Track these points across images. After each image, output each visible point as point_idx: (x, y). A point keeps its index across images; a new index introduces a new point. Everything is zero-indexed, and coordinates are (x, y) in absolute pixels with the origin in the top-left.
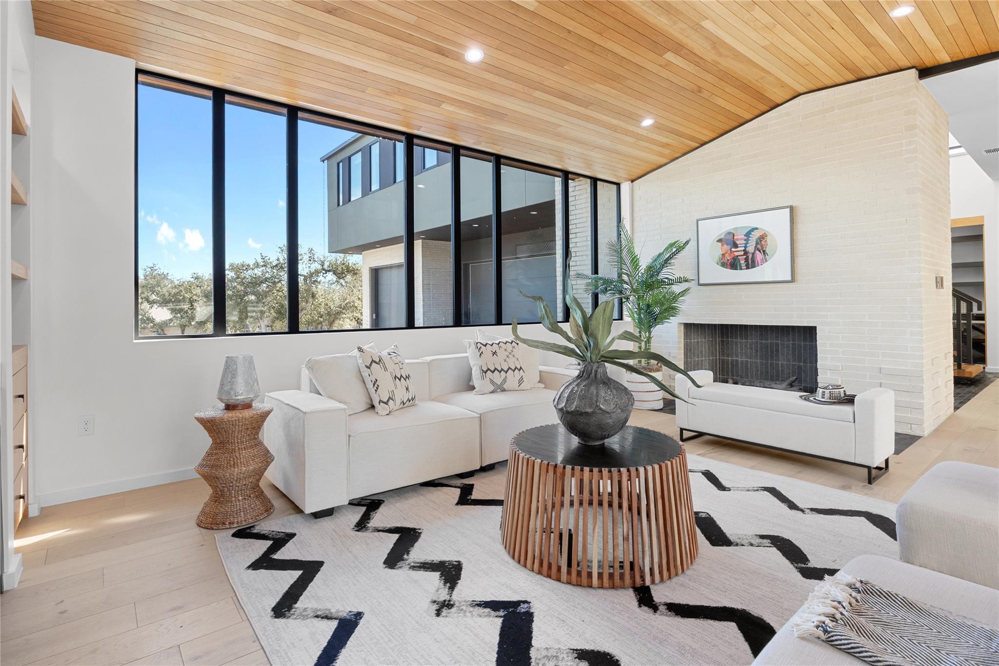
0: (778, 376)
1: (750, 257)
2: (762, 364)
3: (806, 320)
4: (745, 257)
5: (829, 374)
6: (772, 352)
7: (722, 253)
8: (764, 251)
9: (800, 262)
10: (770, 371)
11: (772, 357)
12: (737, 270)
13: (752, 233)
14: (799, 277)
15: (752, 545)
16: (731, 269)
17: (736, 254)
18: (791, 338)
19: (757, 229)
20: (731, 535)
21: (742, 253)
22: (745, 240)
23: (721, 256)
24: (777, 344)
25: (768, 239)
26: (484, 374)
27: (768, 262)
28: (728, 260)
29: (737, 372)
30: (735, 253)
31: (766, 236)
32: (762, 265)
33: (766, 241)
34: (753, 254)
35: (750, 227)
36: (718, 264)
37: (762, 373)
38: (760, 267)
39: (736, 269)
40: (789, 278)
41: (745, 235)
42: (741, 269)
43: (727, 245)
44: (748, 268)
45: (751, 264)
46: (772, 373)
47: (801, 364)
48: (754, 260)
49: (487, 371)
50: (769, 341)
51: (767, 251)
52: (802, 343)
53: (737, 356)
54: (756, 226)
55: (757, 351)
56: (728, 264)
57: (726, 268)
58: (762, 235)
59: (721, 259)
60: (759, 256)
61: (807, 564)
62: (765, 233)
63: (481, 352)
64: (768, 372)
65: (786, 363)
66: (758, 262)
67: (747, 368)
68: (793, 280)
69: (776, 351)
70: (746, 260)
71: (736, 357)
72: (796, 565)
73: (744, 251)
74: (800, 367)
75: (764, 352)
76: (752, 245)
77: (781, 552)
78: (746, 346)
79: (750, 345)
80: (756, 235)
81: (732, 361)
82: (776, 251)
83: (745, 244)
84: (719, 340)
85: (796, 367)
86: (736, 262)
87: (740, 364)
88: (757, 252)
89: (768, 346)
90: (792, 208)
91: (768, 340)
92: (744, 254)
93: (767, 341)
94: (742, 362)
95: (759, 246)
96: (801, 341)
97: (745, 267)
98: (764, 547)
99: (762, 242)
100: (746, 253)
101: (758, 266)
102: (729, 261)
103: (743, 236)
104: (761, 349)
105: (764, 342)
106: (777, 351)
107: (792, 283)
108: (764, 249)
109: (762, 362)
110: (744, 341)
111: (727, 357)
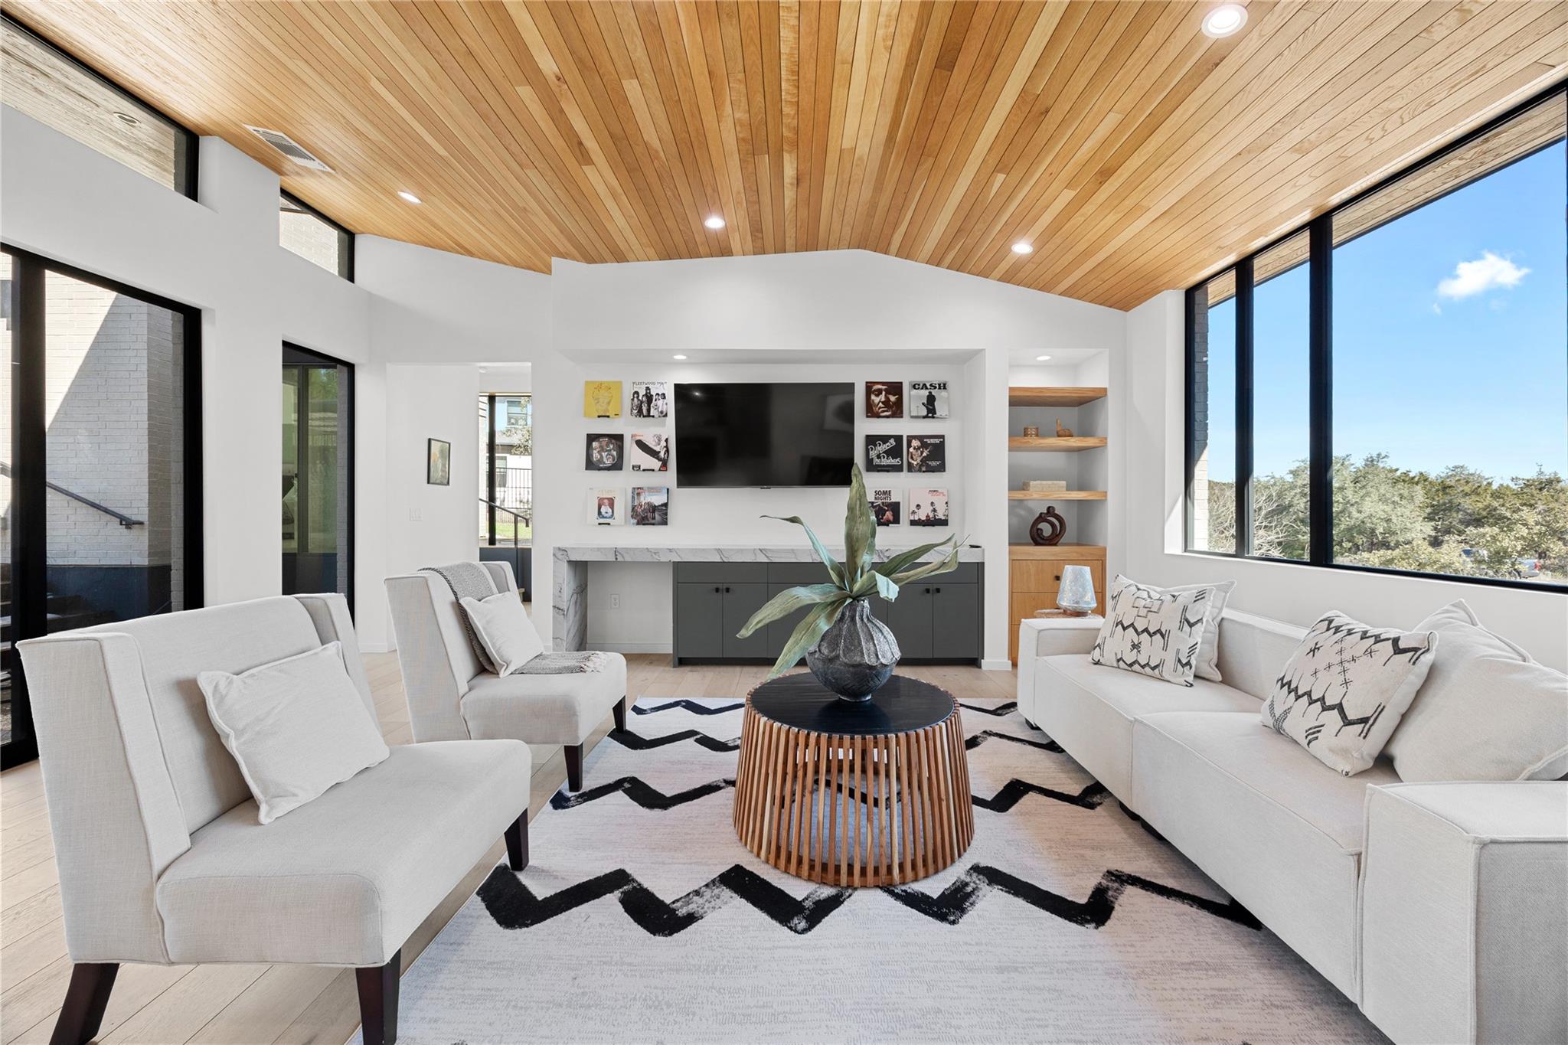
15: (697, 893)
20: (731, 897)
61: (622, 893)
72: (635, 885)
77: (657, 898)
98: (681, 898)
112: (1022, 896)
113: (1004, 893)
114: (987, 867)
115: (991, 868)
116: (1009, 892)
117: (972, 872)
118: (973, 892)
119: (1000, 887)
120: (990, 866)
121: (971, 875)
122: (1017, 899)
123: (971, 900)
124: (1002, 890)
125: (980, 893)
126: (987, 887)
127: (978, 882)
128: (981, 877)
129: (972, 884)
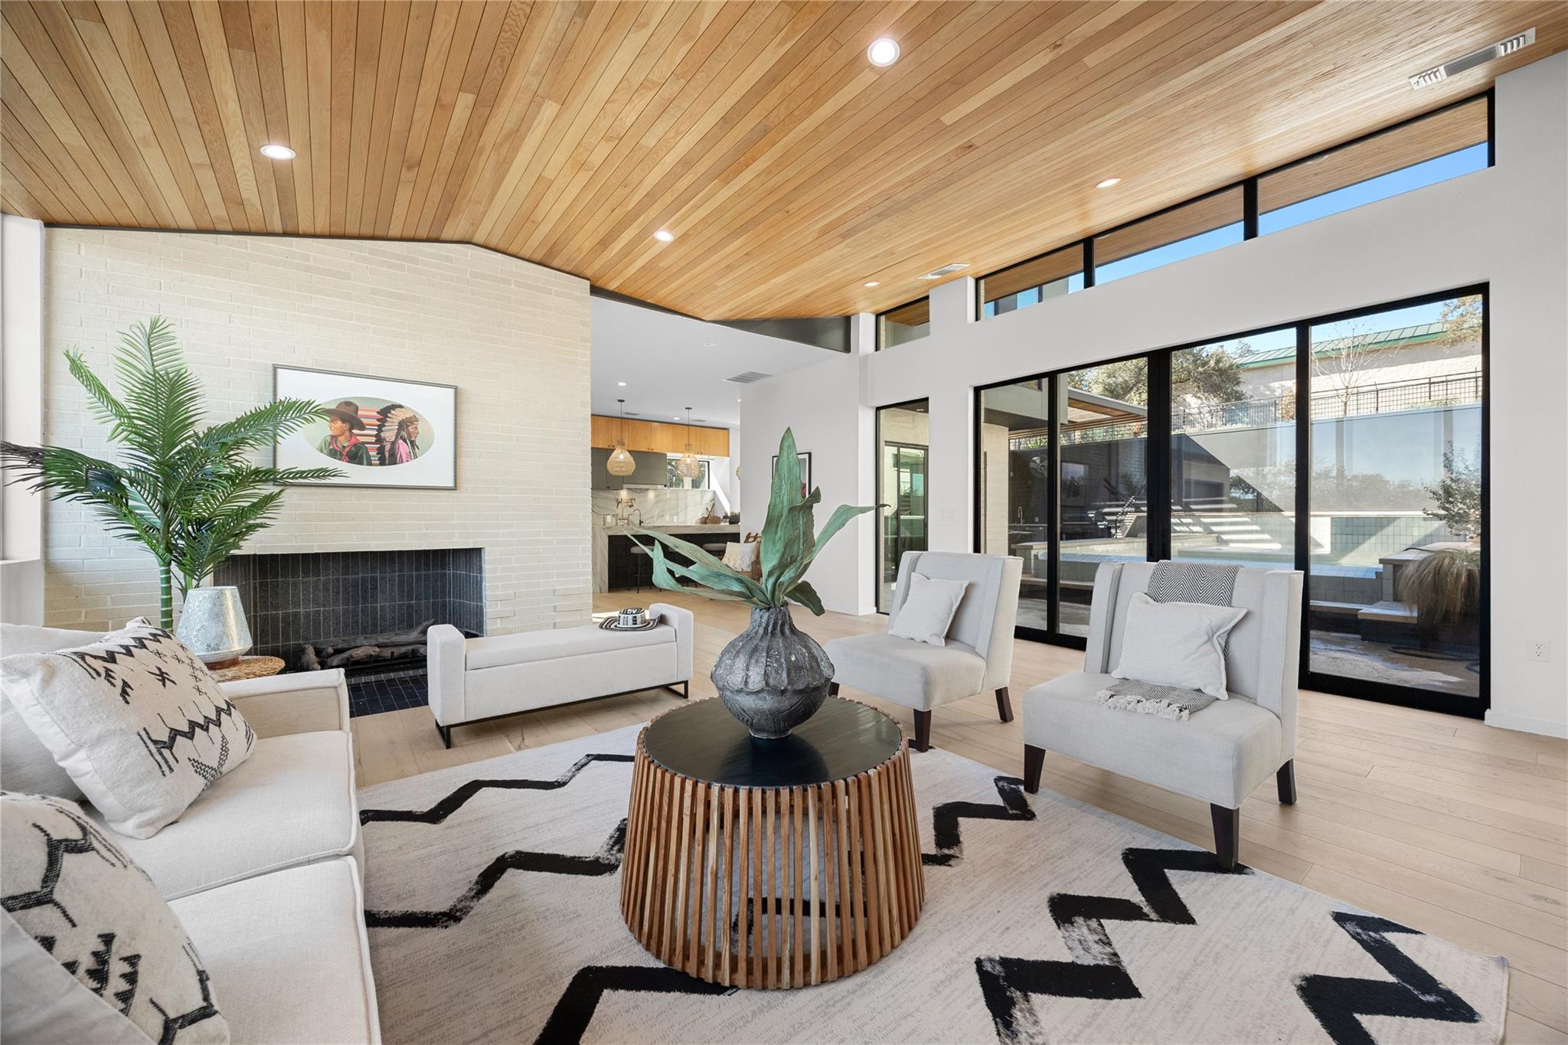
0: (375, 625)
1: (388, 447)
2: (345, 612)
3: (472, 541)
4: (378, 446)
5: (499, 606)
6: (365, 591)
7: (330, 433)
8: (413, 443)
9: (465, 463)
10: (362, 619)
11: (365, 598)
12: (363, 464)
13: (392, 412)
14: (462, 484)
16: (349, 462)
17: (362, 439)
18: (397, 569)
19: (401, 406)
21: (373, 439)
22: (378, 420)
23: (329, 439)
24: (374, 579)
25: (420, 425)
26: (166, 752)
27: (419, 458)
28: (344, 447)
29: (297, 632)
30: (357, 437)
31: (417, 420)
32: (408, 461)
33: (416, 428)
34: (393, 443)
35: (390, 402)
36: (322, 452)
37: (346, 625)
38: (405, 464)
39: (361, 463)
40: (451, 484)
41: (378, 413)
42: (370, 464)
43: (343, 423)
44: (382, 462)
45: (388, 458)
46: (364, 622)
47: (412, 602)
48: (394, 453)
49: (173, 739)
50: (360, 576)
51: (418, 443)
52: (414, 573)
53: (296, 604)
54: (401, 404)
55: (338, 593)
56: (345, 453)
57: (340, 459)
58: (410, 418)
59: (330, 444)
60: (403, 448)
62: (415, 416)
63: (119, 684)
64: (357, 622)
65: (388, 604)
66: (401, 456)
67: (317, 623)
68: (455, 488)
69: (371, 589)
70: (381, 451)
71: (294, 607)
73: (376, 436)
74: (410, 606)
75: (350, 594)
76: (394, 430)
78: (316, 586)
79: (324, 585)
80: (397, 416)
81: (286, 617)
82: (432, 444)
83: (378, 426)
84: (254, 584)
85: (405, 608)
86: (361, 452)
87: (302, 618)
88: (401, 441)
89: (358, 582)
90: (456, 389)
91: (358, 574)
92: (376, 441)
93: (357, 576)
94: (307, 615)
95: (403, 433)
96: (412, 571)
97: (378, 462)
99: (410, 428)
100: (379, 439)
101: (402, 462)
102: (347, 450)
103: (376, 414)
104: (346, 589)
105: (350, 577)
106: (374, 588)
107: (454, 491)
108: (412, 439)
109: (347, 609)
110: (311, 579)
111: (275, 610)
112: (568, 858)
113: (584, 855)
114: (601, 874)
115: (597, 875)
116: (580, 858)
117: (617, 863)
118: (613, 846)
119: (588, 859)
120: (599, 876)
121: (617, 860)
122: (572, 855)
123: (613, 839)
124: (587, 858)
125: (606, 848)
126: (599, 855)
127: (609, 857)
128: (607, 862)
129: (615, 852)
